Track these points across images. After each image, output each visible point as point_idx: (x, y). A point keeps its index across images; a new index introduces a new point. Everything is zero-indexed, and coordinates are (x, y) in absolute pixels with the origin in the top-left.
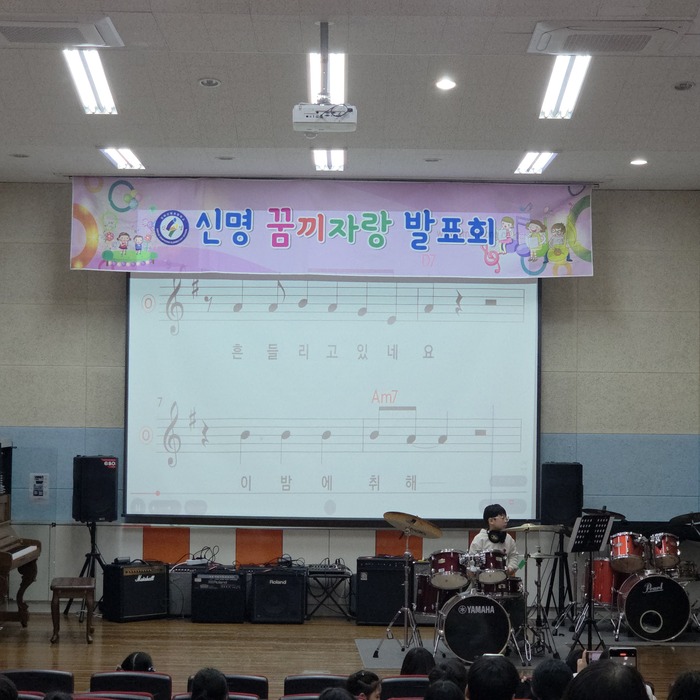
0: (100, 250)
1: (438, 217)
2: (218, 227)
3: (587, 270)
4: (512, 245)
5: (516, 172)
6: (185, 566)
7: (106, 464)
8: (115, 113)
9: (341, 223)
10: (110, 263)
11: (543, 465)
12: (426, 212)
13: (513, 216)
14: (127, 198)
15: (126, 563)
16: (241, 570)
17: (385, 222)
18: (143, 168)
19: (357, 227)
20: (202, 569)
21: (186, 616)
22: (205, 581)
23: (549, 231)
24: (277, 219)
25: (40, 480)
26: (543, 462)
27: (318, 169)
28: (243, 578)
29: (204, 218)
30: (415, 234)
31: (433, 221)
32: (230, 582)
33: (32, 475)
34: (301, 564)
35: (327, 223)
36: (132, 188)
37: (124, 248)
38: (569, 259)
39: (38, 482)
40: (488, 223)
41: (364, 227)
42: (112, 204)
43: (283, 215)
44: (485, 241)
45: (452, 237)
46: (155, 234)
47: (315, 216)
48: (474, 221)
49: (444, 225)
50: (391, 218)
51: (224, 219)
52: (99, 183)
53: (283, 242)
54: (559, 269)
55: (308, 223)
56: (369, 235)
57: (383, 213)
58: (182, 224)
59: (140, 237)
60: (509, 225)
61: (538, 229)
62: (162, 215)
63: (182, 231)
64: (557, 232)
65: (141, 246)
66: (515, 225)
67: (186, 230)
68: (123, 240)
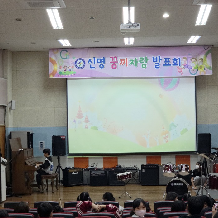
0: (58, 72)
1: (163, 58)
2: (94, 63)
3: (210, 73)
4: (187, 66)
5: (187, 43)
6: (88, 169)
7: (62, 138)
8: (63, 28)
9: (133, 61)
10: (61, 75)
11: (198, 134)
12: (159, 56)
13: (186, 57)
14: (66, 55)
15: (69, 168)
16: (105, 170)
17: (146, 60)
18: (71, 45)
19: (138, 62)
20: (93, 170)
21: (88, 184)
22: (94, 173)
23: (198, 61)
24: (113, 60)
25: (42, 143)
26: (198, 133)
27: (125, 44)
28: (106, 172)
29: (90, 60)
30: (156, 64)
31: (161, 59)
32: (102, 173)
33: (39, 142)
34: (123, 167)
35: (128, 60)
36: (67, 52)
37: (65, 70)
38: (204, 70)
39: (41, 144)
40: (178, 59)
41: (140, 62)
42: (61, 57)
43: (115, 59)
44: (178, 65)
45: (167, 64)
46: (75, 66)
47: (125, 59)
48: (174, 59)
49: (165, 60)
50: (148, 59)
51: (96, 61)
52: (57, 51)
53: (115, 67)
54: (201, 73)
55: (123, 61)
56: (142, 64)
57: (146, 57)
58: (83, 62)
59: (70, 67)
60: (185, 60)
61: (195, 60)
62: (77, 60)
63: (83, 65)
64: (201, 61)
65: (71, 70)
66: (187, 60)
67: (85, 64)
68: (65, 68)
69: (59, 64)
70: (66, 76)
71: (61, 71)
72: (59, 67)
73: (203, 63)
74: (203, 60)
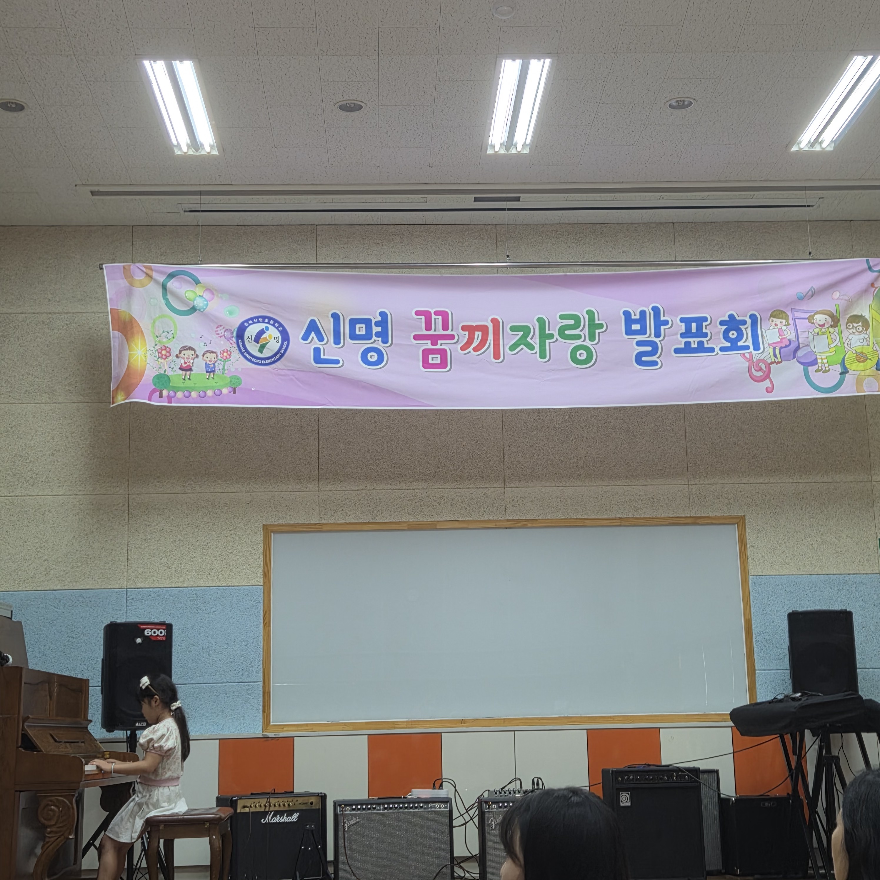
0: (150, 374)
1: (673, 316)
9: (526, 330)
10: (165, 392)
12: (655, 309)
17: (593, 326)
19: (551, 336)
29: (313, 327)
30: (639, 343)
31: (666, 323)
35: (505, 329)
36: (198, 282)
38: (879, 367)
40: (749, 321)
41: (562, 334)
42: (169, 305)
43: (438, 321)
44: (747, 348)
45: (696, 346)
46: (237, 348)
47: (487, 322)
48: (728, 319)
49: (682, 328)
50: (603, 320)
51: (345, 329)
52: (147, 274)
53: (438, 361)
54: (864, 383)
55: (477, 333)
56: (570, 347)
57: (590, 313)
58: (278, 335)
59: (212, 352)
60: (781, 322)
61: (828, 323)
62: (247, 321)
63: (279, 344)
64: (856, 328)
65: (214, 367)
66: (791, 321)
67: (286, 343)
68: (186, 356)
69: (157, 337)
70: (190, 396)
71: (166, 373)
72: (157, 352)
73: (871, 338)
74: (866, 324)
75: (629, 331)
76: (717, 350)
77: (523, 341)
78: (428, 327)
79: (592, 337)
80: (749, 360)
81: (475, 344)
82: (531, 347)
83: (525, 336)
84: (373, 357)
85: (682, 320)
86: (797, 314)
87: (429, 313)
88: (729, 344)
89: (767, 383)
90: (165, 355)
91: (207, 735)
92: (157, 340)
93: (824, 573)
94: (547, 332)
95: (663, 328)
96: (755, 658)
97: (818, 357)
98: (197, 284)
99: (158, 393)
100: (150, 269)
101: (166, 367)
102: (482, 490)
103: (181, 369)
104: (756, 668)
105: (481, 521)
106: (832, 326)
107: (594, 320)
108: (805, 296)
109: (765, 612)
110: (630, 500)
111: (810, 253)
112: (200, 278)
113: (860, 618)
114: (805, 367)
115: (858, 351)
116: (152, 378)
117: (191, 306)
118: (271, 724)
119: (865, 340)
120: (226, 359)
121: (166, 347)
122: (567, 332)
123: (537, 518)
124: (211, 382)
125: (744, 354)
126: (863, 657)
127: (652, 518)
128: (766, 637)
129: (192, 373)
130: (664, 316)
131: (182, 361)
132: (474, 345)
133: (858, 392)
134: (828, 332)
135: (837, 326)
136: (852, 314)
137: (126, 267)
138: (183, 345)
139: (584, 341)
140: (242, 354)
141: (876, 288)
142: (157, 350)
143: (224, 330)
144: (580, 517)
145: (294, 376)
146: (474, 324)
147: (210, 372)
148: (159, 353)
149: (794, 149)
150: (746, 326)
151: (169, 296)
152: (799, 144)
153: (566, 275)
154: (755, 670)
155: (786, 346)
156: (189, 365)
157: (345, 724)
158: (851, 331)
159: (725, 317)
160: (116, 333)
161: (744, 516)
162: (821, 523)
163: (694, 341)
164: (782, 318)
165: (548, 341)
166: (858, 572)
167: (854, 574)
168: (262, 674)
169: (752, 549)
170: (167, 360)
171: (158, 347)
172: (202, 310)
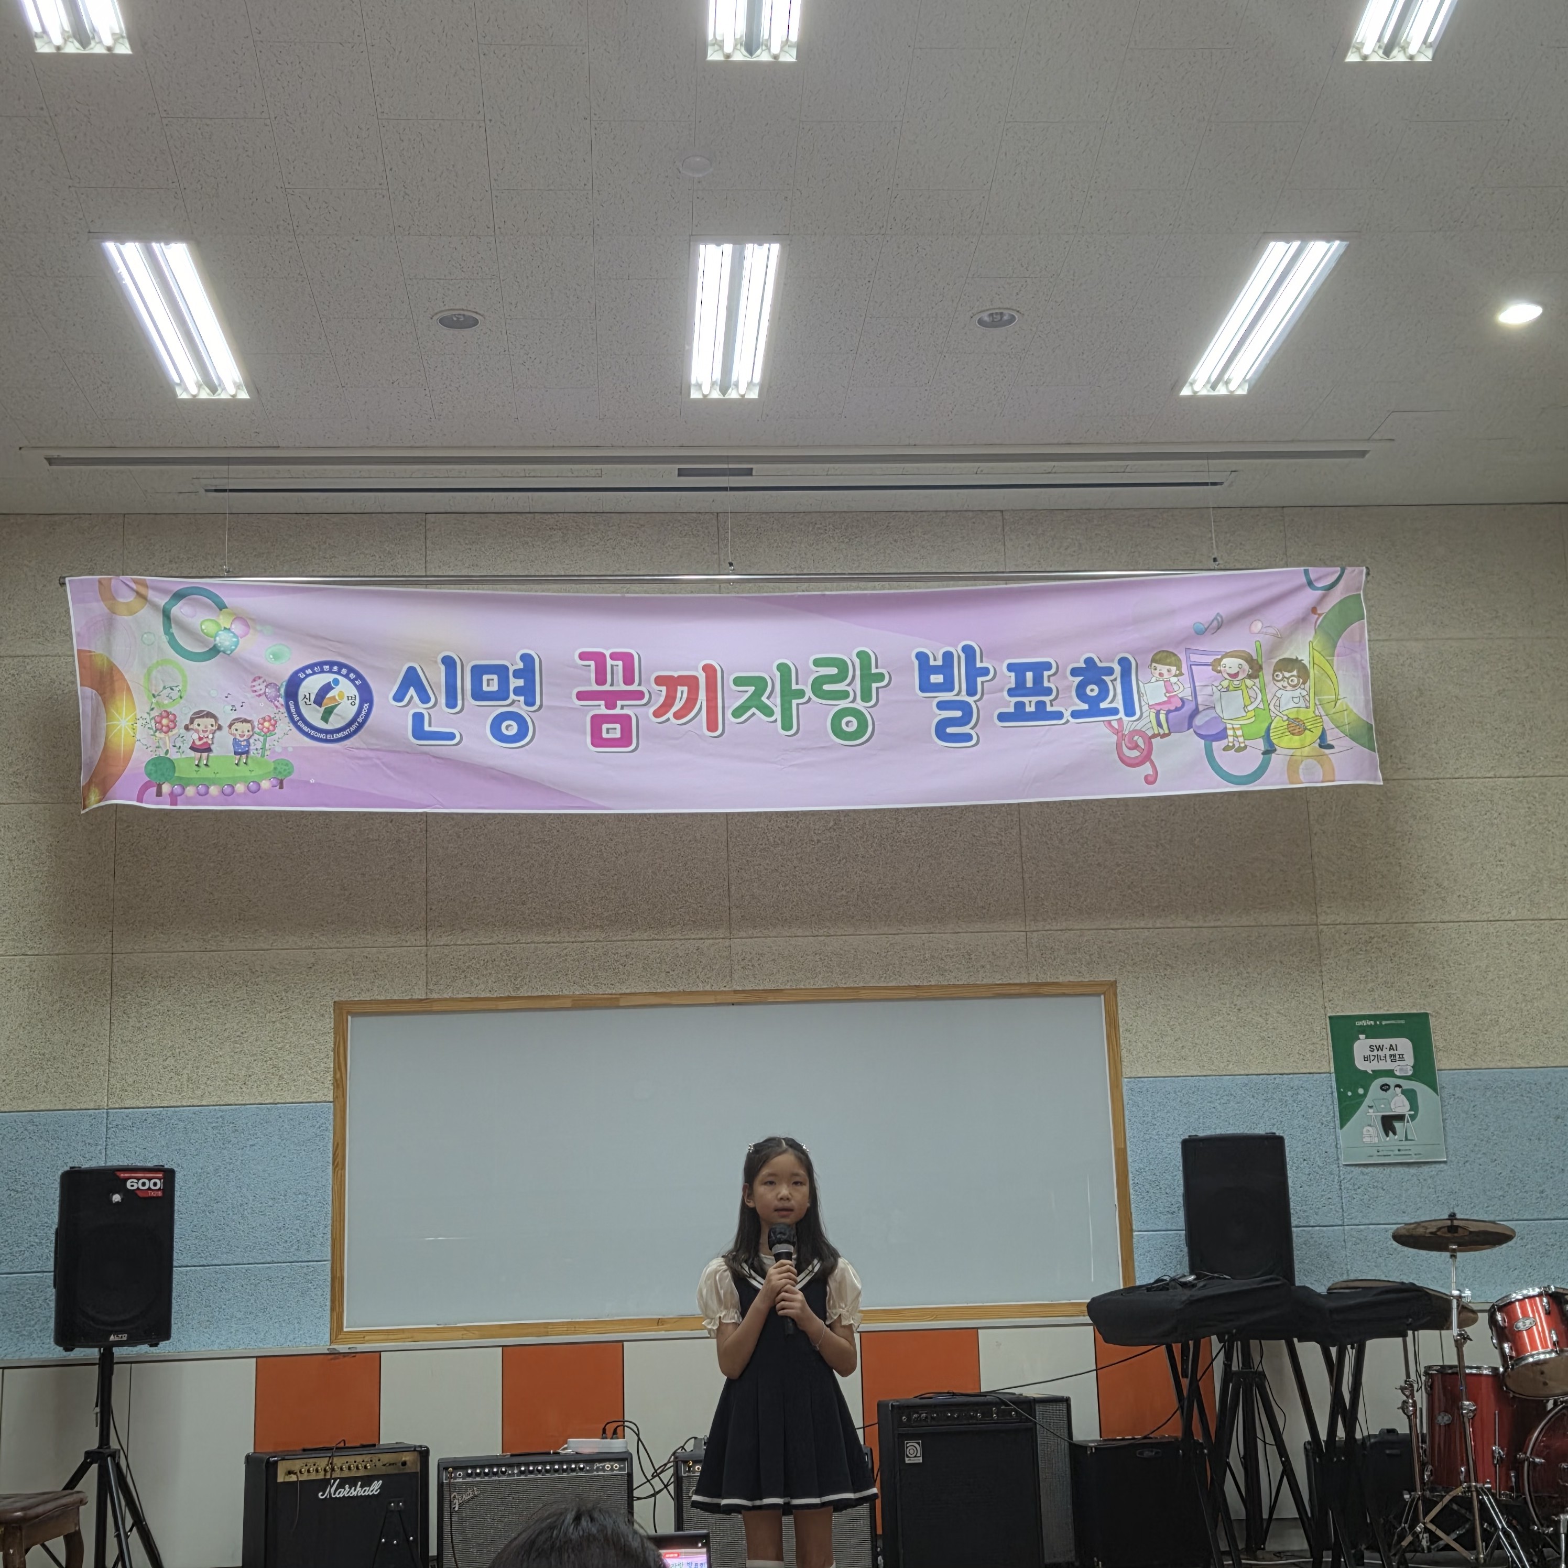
0: (141, 757)
1: (996, 662)
9: (759, 684)
10: (166, 788)
12: (968, 649)
17: (868, 677)
19: (801, 694)
29: (412, 680)
35: (725, 683)
36: (222, 607)
40: (1117, 669)
41: (817, 691)
42: (173, 642)
43: (616, 669)
44: (1115, 711)
45: (1033, 709)
46: (286, 715)
47: (697, 670)
48: (1084, 666)
49: (1011, 679)
50: (883, 667)
51: (465, 682)
52: (138, 593)
53: (617, 735)
54: (1301, 767)
55: (680, 689)
56: (830, 711)
57: (863, 656)
58: (354, 692)
59: (246, 721)
60: (1169, 671)
61: (1244, 671)
62: (303, 670)
63: (355, 708)
64: (1288, 679)
65: (249, 745)
66: (1184, 669)
67: (367, 705)
68: (201, 728)
69: (154, 696)
70: (207, 793)
71: (168, 756)
72: (153, 721)
73: (1312, 695)
74: (1304, 673)
75: (925, 686)
76: (1067, 715)
77: (754, 701)
78: (601, 680)
79: (866, 697)
80: (1117, 732)
81: (677, 706)
82: (768, 712)
83: (758, 694)
84: (510, 727)
85: (1011, 667)
86: (1195, 658)
87: (603, 655)
88: (1085, 707)
89: (1147, 769)
90: (168, 726)
91: (239, 1351)
92: (154, 700)
93: (1242, 1072)
94: (794, 687)
95: (979, 680)
96: (1133, 1210)
97: (1229, 726)
98: (221, 610)
99: (155, 789)
100: (144, 584)
101: (169, 746)
102: (693, 942)
103: (193, 748)
104: (1134, 1227)
105: (691, 993)
106: (1250, 677)
107: (870, 669)
108: (1206, 629)
109: (1147, 1137)
110: (933, 957)
111: (1215, 560)
112: (226, 600)
113: (1300, 1144)
114: (1208, 742)
115: (1292, 716)
116: (144, 764)
117: (211, 646)
118: (345, 1330)
119: (1301, 698)
120: (269, 733)
121: (168, 713)
122: (826, 687)
123: (782, 987)
124: (243, 771)
125: (1109, 722)
126: (1304, 1208)
127: (969, 986)
128: (1149, 1178)
129: (211, 755)
130: (982, 661)
131: (195, 736)
132: (675, 708)
133: (1292, 783)
134: (1243, 687)
135: (1257, 677)
136: (1281, 658)
137: (103, 582)
138: (197, 710)
139: (853, 702)
140: (295, 723)
141: (1320, 615)
142: (154, 718)
143: (265, 684)
144: (852, 985)
145: (379, 759)
146: (676, 675)
147: (241, 754)
148: (156, 723)
149: (1186, 392)
150: (1112, 677)
151: (174, 630)
152: (1191, 384)
153: (824, 595)
154: (1132, 1230)
155: (1177, 709)
156: (206, 743)
157: (465, 1328)
158: (1279, 684)
159: (1079, 662)
160: (88, 690)
161: (1116, 981)
162: (1237, 992)
163: (1030, 702)
164: (1169, 664)
165: (795, 702)
166: (1297, 1071)
167: (1290, 1074)
168: (329, 1248)
169: (1127, 1035)
170: (170, 734)
171: (155, 713)
172: (229, 652)
